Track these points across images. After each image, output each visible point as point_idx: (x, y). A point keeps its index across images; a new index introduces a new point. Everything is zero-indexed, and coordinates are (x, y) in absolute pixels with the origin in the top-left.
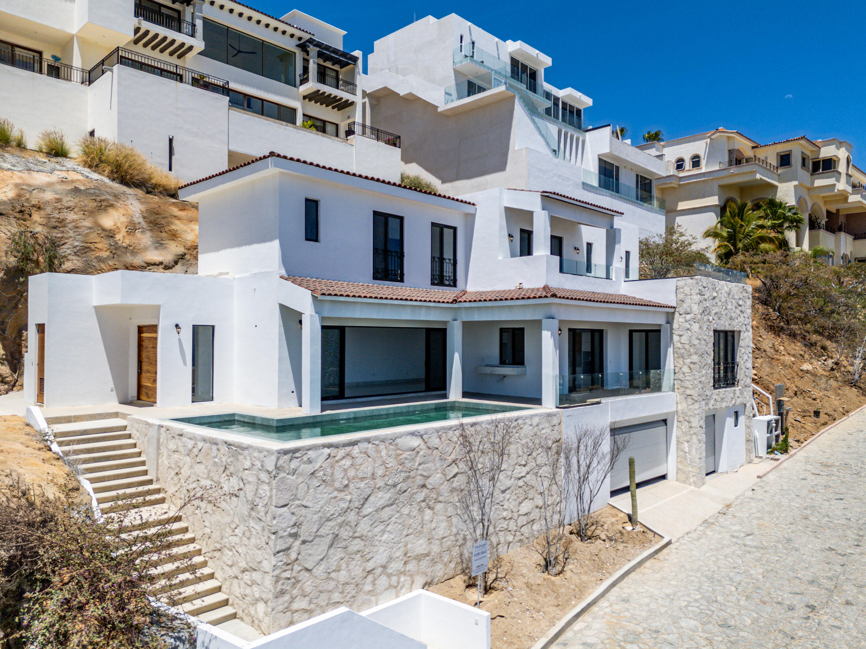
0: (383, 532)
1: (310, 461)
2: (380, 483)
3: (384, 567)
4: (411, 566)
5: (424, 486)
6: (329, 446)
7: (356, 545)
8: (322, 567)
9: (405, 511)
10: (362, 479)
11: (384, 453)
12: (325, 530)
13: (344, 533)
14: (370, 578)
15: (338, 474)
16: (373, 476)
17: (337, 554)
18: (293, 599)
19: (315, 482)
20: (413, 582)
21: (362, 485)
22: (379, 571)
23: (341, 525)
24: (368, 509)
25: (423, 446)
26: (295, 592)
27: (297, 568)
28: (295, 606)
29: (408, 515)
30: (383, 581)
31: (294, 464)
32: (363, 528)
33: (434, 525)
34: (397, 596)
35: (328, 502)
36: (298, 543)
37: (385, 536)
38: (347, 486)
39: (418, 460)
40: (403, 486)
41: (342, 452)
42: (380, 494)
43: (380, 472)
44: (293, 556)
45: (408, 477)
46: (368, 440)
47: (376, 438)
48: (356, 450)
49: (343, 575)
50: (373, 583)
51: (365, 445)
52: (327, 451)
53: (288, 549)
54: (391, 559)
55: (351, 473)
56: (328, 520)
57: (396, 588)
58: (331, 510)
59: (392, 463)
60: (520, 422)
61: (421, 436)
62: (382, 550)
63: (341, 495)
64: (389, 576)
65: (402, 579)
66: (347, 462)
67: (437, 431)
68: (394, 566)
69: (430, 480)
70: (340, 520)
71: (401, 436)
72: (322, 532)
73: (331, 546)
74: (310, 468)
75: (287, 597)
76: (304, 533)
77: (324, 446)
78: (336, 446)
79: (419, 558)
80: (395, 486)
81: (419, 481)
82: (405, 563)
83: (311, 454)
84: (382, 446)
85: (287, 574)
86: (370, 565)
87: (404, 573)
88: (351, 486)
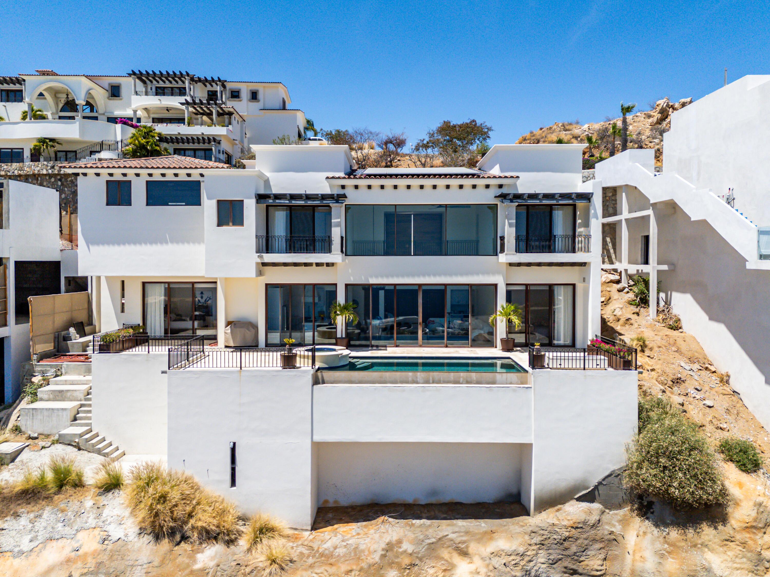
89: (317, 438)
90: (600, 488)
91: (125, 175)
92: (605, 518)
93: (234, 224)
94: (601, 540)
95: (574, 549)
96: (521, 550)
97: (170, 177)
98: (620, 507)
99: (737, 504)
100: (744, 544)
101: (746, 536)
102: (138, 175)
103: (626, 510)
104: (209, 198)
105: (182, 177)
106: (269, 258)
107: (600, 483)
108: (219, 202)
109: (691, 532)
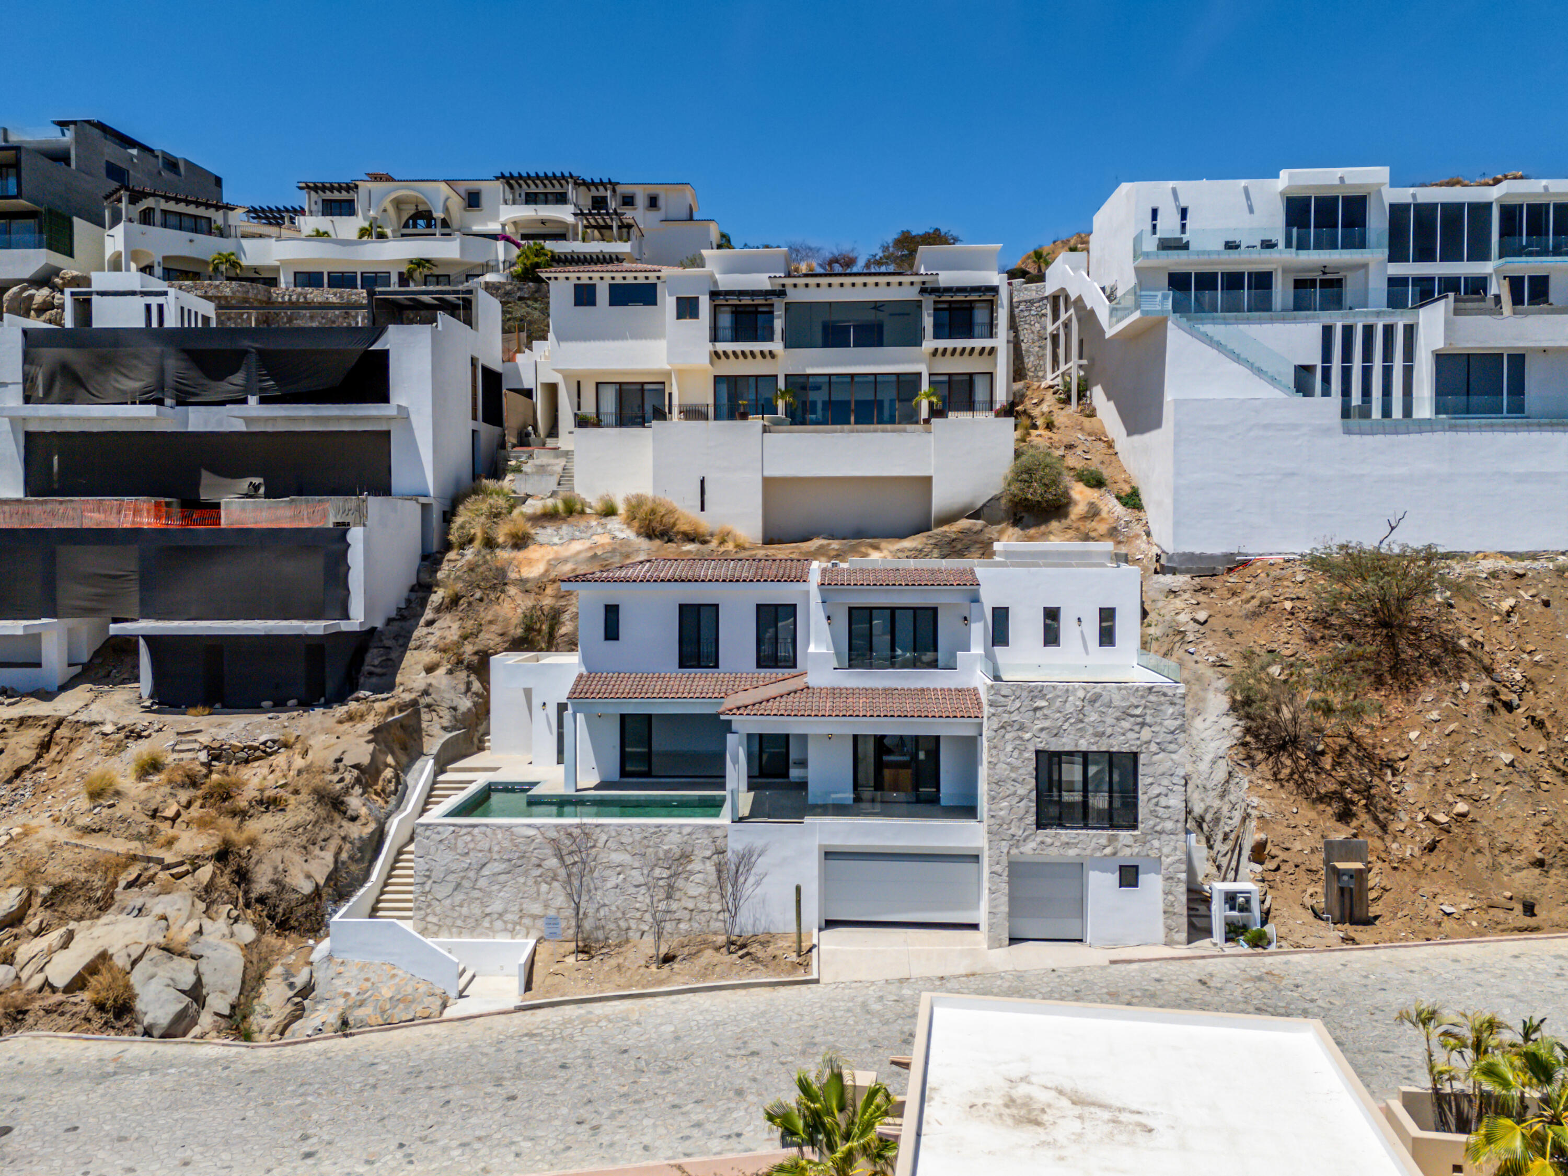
0: (500, 891)
1: (438, 833)
2: (496, 856)
3: (501, 915)
4: (527, 921)
5: (539, 866)
6: (454, 825)
7: (476, 894)
8: (448, 902)
9: (522, 880)
10: (480, 851)
11: (500, 836)
12: (450, 878)
13: (466, 883)
14: (488, 919)
15: (460, 844)
16: (490, 850)
17: (459, 897)
18: (427, 915)
19: (442, 847)
20: (528, 933)
21: (480, 855)
22: (496, 916)
23: (463, 878)
24: (485, 872)
25: (539, 836)
26: (429, 911)
27: (430, 897)
28: (429, 919)
29: (524, 884)
30: (499, 924)
31: (428, 833)
32: (482, 883)
33: (550, 896)
34: (513, 938)
35: (453, 861)
36: (430, 882)
37: (502, 894)
38: (467, 853)
39: (533, 846)
40: (519, 862)
41: (464, 831)
42: (496, 864)
43: (496, 848)
44: (427, 889)
45: (523, 857)
46: (487, 826)
47: (493, 825)
48: (476, 831)
49: (465, 910)
50: (491, 923)
51: (484, 828)
52: (452, 828)
53: (423, 884)
54: (506, 911)
55: (471, 846)
56: (452, 872)
57: (513, 933)
58: (454, 866)
59: (506, 844)
60: (663, 829)
61: (538, 828)
62: (498, 902)
63: (462, 858)
64: (505, 922)
65: (518, 927)
66: (468, 838)
67: (556, 826)
68: (508, 917)
69: (546, 862)
70: (462, 874)
71: (517, 826)
72: (447, 878)
73: (455, 889)
74: (439, 838)
75: (422, 912)
76: (434, 877)
77: (450, 825)
78: (460, 826)
79: (535, 917)
80: (510, 860)
81: (534, 861)
82: (521, 917)
83: (440, 829)
84: (499, 831)
85: (423, 899)
86: (488, 910)
87: (520, 924)
88: (471, 854)
89: (766, 474)
90: (985, 509)
91: (590, 278)
92: (986, 530)
93: (691, 317)
94: (982, 542)
95: (959, 546)
96: (920, 547)
97: (630, 281)
98: (999, 523)
99: (1076, 504)
100: (1077, 529)
101: (1080, 524)
102: (602, 278)
103: (1003, 525)
104: (670, 295)
105: (641, 280)
106: (721, 347)
107: (984, 505)
108: (679, 299)
109: (1043, 528)
